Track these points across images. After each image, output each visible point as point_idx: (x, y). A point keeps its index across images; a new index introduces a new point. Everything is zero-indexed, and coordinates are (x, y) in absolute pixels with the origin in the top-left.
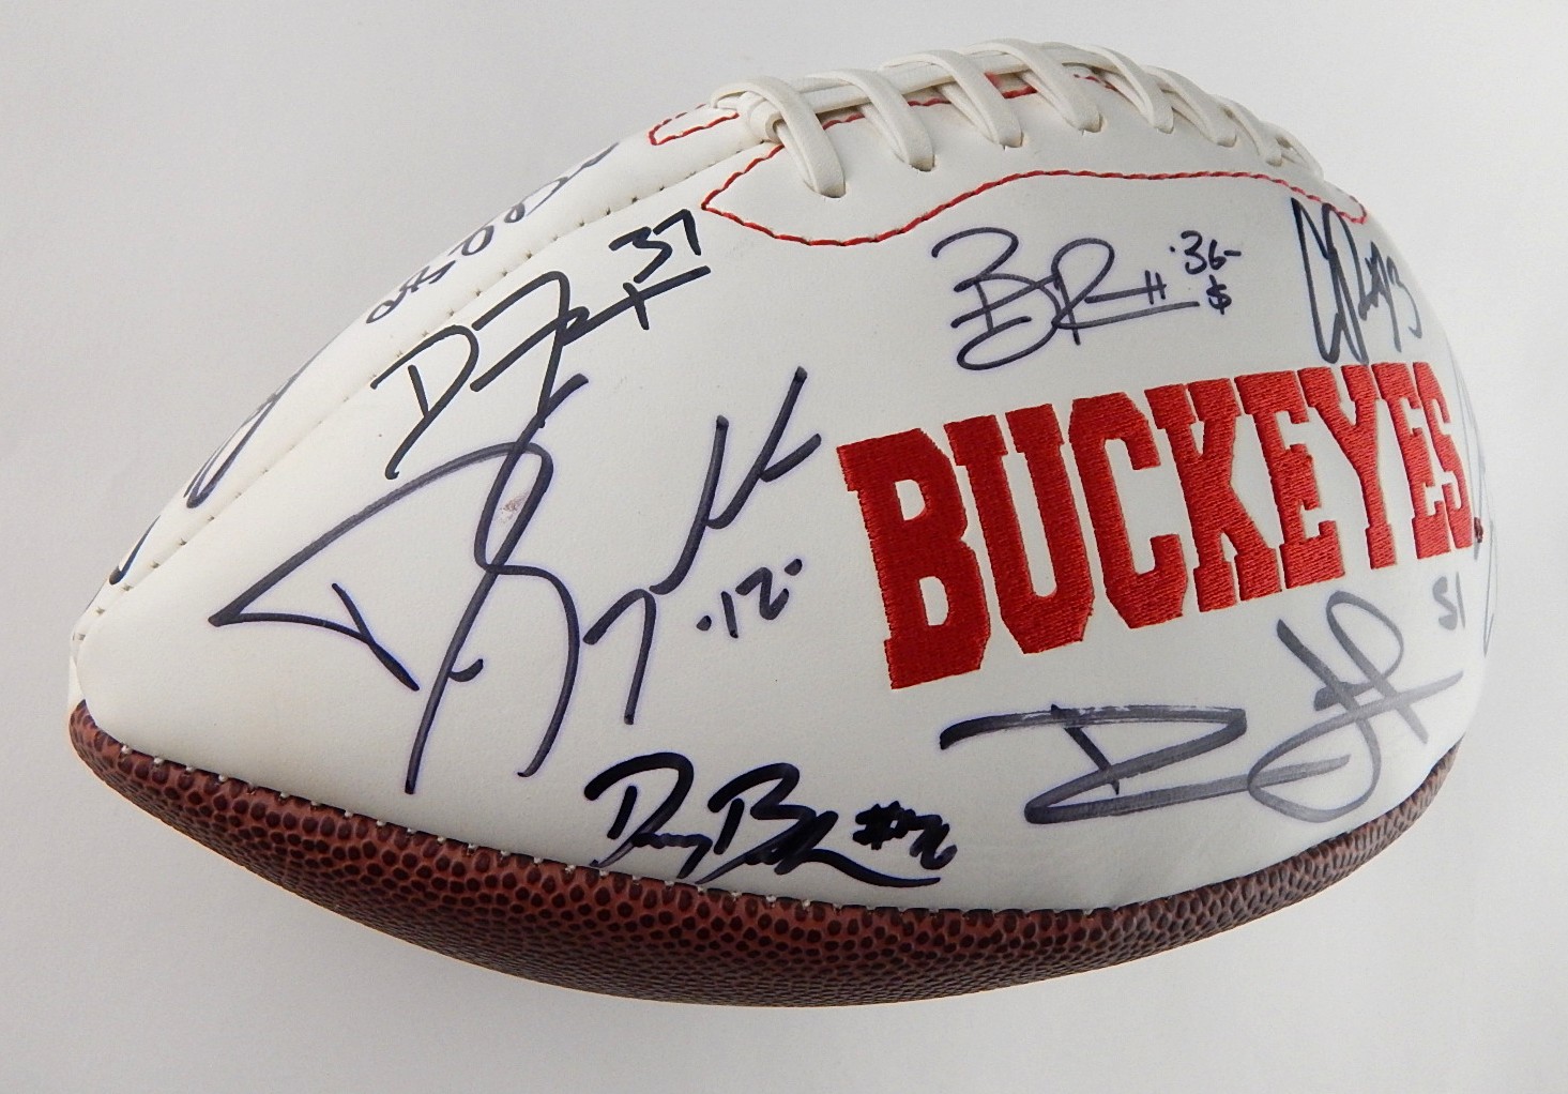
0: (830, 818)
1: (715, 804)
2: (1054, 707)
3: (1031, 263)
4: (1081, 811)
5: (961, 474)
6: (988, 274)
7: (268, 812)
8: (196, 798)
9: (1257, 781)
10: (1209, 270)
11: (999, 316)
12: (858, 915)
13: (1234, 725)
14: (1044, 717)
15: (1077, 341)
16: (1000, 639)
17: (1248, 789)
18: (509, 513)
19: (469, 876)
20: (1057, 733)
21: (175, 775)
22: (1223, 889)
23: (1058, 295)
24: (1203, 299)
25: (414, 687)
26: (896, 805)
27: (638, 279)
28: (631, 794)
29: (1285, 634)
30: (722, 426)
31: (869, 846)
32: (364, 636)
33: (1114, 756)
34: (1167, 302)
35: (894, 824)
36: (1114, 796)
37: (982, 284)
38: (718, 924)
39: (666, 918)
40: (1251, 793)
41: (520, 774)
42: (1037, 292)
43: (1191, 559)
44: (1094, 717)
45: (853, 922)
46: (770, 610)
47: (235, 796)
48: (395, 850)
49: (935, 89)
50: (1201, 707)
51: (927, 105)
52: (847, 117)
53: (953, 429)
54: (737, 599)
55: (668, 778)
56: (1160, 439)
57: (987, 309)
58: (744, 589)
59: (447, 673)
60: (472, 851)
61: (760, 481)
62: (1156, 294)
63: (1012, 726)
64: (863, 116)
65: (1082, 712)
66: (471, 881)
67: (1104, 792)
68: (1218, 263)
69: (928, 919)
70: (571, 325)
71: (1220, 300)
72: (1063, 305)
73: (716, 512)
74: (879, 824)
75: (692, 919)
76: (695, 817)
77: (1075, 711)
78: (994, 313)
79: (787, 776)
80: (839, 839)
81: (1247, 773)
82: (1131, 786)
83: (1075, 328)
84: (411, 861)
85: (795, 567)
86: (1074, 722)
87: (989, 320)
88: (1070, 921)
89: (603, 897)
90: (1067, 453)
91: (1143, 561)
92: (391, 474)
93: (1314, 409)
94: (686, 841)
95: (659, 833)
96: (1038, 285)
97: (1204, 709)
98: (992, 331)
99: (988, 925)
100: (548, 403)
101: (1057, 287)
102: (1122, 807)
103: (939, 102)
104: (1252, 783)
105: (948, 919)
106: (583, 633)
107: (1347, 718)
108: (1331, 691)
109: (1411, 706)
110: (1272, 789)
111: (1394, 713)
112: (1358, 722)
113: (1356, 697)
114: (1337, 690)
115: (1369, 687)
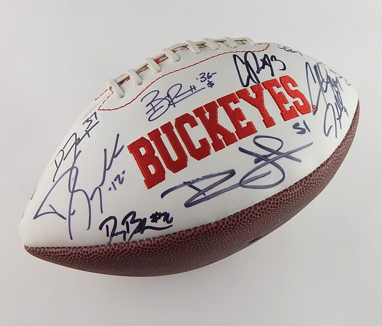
0: (145, 219)
1: (123, 224)
2: (184, 182)
3: (163, 95)
4: (197, 202)
5: (152, 142)
6: (153, 101)
7: (54, 252)
8: (43, 253)
9: (242, 183)
10: (208, 79)
11: (156, 108)
12: (162, 238)
13: (232, 173)
14: (183, 185)
15: (175, 106)
16: (168, 172)
17: (240, 186)
18: (73, 181)
19: (89, 253)
20: (186, 187)
21: (38, 250)
22: (249, 209)
23: (169, 99)
24: (206, 86)
25: (66, 219)
26: (156, 212)
27: (87, 129)
28: (107, 226)
29: (241, 150)
30: (105, 150)
31: (155, 222)
32: (56, 213)
33: (201, 188)
34: (196, 91)
35: (158, 216)
36: (204, 196)
37: (152, 103)
38: (135, 248)
39: (126, 250)
40: (241, 186)
41: (88, 229)
42: (164, 100)
43: (210, 141)
44: (194, 182)
45: (161, 239)
46: (121, 182)
47: (48, 250)
48: (75, 252)
49: (146, 66)
50: (221, 172)
51: (144, 70)
52: (126, 80)
53: (149, 134)
54: (114, 182)
55: (112, 221)
56: (198, 120)
57: (153, 108)
58: (115, 180)
59: (70, 215)
60: (88, 248)
61: (114, 158)
62: (193, 90)
63: (176, 189)
64: (130, 79)
65: (191, 181)
66: (90, 253)
67: (202, 196)
68: (209, 77)
69: (177, 234)
70: (78, 141)
71: (211, 85)
72: (170, 101)
73: (107, 168)
74: (155, 217)
75: (130, 248)
76: (121, 228)
77: (189, 182)
78: (155, 108)
79: (134, 213)
80: (149, 223)
81: (239, 182)
82: (208, 194)
83: (174, 104)
84: (79, 253)
85: (124, 172)
86: (190, 184)
87: (154, 110)
88: (209, 226)
89: (113, 249)
90: (175, 130)
91: (198, 146)
92: (54, 181)
93: (241, 99)
94: (121, 233)
95: (115, 233)
96: (165, 98)
98: (155, 112)
99: (190, 232)
100: (76, 158)
101: (169, 97)
102: (208, 198)
103: (147, 69)
104: (241, 184)
105: (181, 233)
106: (90, 199)
107: (266, 163)
108: (259, 158)
109: (290, 155)
110: (248, 184)
111: (284, 158)
112: (271, 163)
113: (268, 158)
114: (262, 158)
115: (272, 154)
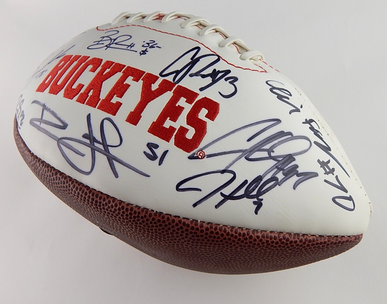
2: (44, 104)
4: (34, 125)
9: (60, 141)
10: (148, 48)
13: (64, 126)
14: (42, 105)
15: (106, 49)
16: (48, 89)
17: (58, 141)
20: (41, 108)
23: (112, 42)
24: (140, 52)
29: (89, 117)
33: (44, 118)
34: (130, 49)
36: (39, 125)
40: (58, 143)
44: (47, 109)
56: (99, 69)
62: (130, 47)
63: (39, 104)
65: (47, 107)
67: (38, 123)
68: (152, 47)
71: (143, 53)
81: (60, 137)
82: (42, 125)
83: (108, 47)
86: (44, 108)
90: (83, 64)
97: (62, 119)
102: (38, 128)
107: (89, 145)
108: (89, 136)
109: (113, 161)
110: (62, 146)
111: (106, 157)
112: (92, 149)
113: (95, 143)
114: (91, 137)
115: (101, 144)
